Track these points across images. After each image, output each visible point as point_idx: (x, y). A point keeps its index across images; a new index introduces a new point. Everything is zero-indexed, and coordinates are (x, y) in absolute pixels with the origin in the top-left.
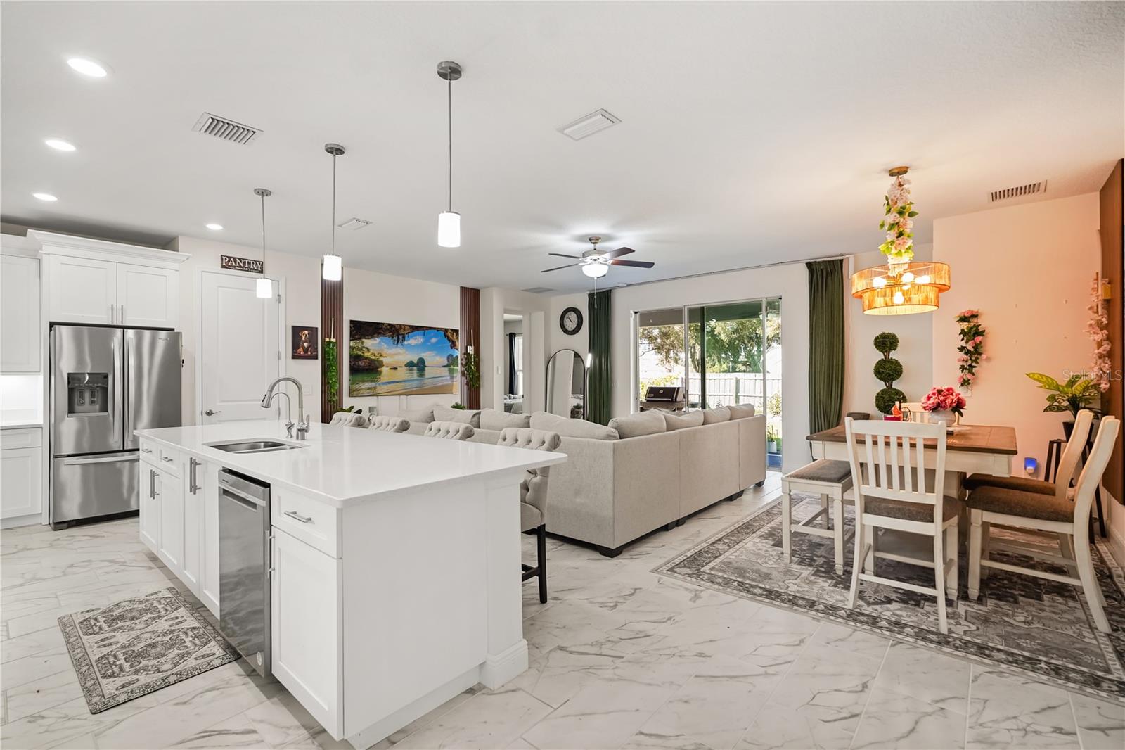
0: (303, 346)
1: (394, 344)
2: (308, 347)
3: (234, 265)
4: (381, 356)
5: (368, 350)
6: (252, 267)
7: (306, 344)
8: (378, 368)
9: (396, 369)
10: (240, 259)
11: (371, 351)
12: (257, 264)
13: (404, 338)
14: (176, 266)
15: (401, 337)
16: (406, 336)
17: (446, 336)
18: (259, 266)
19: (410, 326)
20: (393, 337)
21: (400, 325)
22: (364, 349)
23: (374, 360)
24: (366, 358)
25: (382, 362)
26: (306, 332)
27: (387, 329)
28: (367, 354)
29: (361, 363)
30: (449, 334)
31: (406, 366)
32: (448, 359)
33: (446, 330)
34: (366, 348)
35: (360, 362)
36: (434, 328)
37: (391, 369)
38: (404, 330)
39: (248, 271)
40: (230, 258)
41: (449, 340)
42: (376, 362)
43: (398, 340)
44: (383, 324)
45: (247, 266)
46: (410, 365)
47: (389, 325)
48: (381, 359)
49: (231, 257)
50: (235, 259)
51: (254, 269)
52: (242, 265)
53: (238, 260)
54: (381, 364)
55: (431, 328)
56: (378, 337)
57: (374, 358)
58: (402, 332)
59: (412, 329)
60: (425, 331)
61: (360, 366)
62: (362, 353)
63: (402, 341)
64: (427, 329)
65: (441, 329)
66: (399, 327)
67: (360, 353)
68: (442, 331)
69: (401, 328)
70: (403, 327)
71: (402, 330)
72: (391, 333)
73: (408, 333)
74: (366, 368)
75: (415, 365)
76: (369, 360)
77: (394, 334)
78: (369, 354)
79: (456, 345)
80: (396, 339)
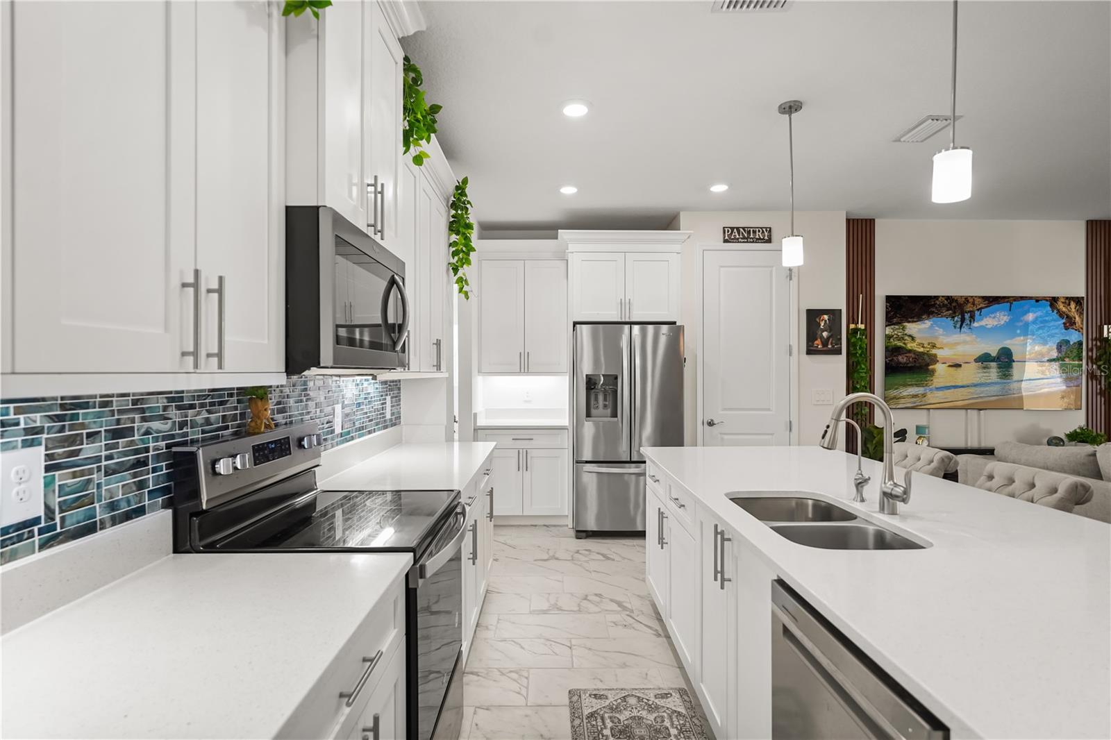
0: (822, 337)
1: (955, 327)
2: (828, 338)
3: (738, 237)
4: (934, 346)
5: (913, 338)
6: (757, 237)
7: (825, 334)
8: (928, 365)
9: (958, 366)
10: (744, 228)
11: (918, 341)
12: (763, 232)
13: (972, 318)
14: (677, 247)
15: (967, 316)
16: (977, 313)
17: (1052, 306)
18: (766, 234)
19: (983, 298)
20: (953, 317)
21: (966, 298)
22: (906, 338)
23: (923, 353)
24: (910, 351)
25: (935, 356)
26: (826, 317)
27: (944, 305)
28: (911, 346)
29: (902, 359)
30: (1061, 306)
31: (976, 361)
32: (1059, 347)
34: (910, 336)
35: (900, 358)
36: (1031, 298)
37: (950, 366)
38: (974, 304)
39: (753, 242)
40: (732, 229)
41: (1062, 317)
42: (925, 356)
43: (963, 320)
44: (936, 297)
45: (752, 236)
46: (984, 359)
47: (948, 298)
48: (934, 351)
49: (734, 228)
50: (738, 229)
51: (760, 239)
52: (746, 235)
53: (741, 230)
54: (934, 359)
55: (1022, 298)
56: (928, 318)
57: (922, 350)
58: (969, 308)
59: (987, 302)
60: (1011, 304)
61: (901, 363)
62: (904, 343)
63: (970, 321)
64: (1015, 300)
65: (1045, 299)
66: (964, 300)
67: (901, 344)
68: (1047, 300)
69: (968, 301)
70: (971, 300)
71: (969, 305)
72: (950, 312)
73: (980, 310)
74: (909, 365)
75: (993, 360)
76: (914, 354)
77: (955, 313)
78: (915, 344)
79: (1075, 323)
80: (959, 320)
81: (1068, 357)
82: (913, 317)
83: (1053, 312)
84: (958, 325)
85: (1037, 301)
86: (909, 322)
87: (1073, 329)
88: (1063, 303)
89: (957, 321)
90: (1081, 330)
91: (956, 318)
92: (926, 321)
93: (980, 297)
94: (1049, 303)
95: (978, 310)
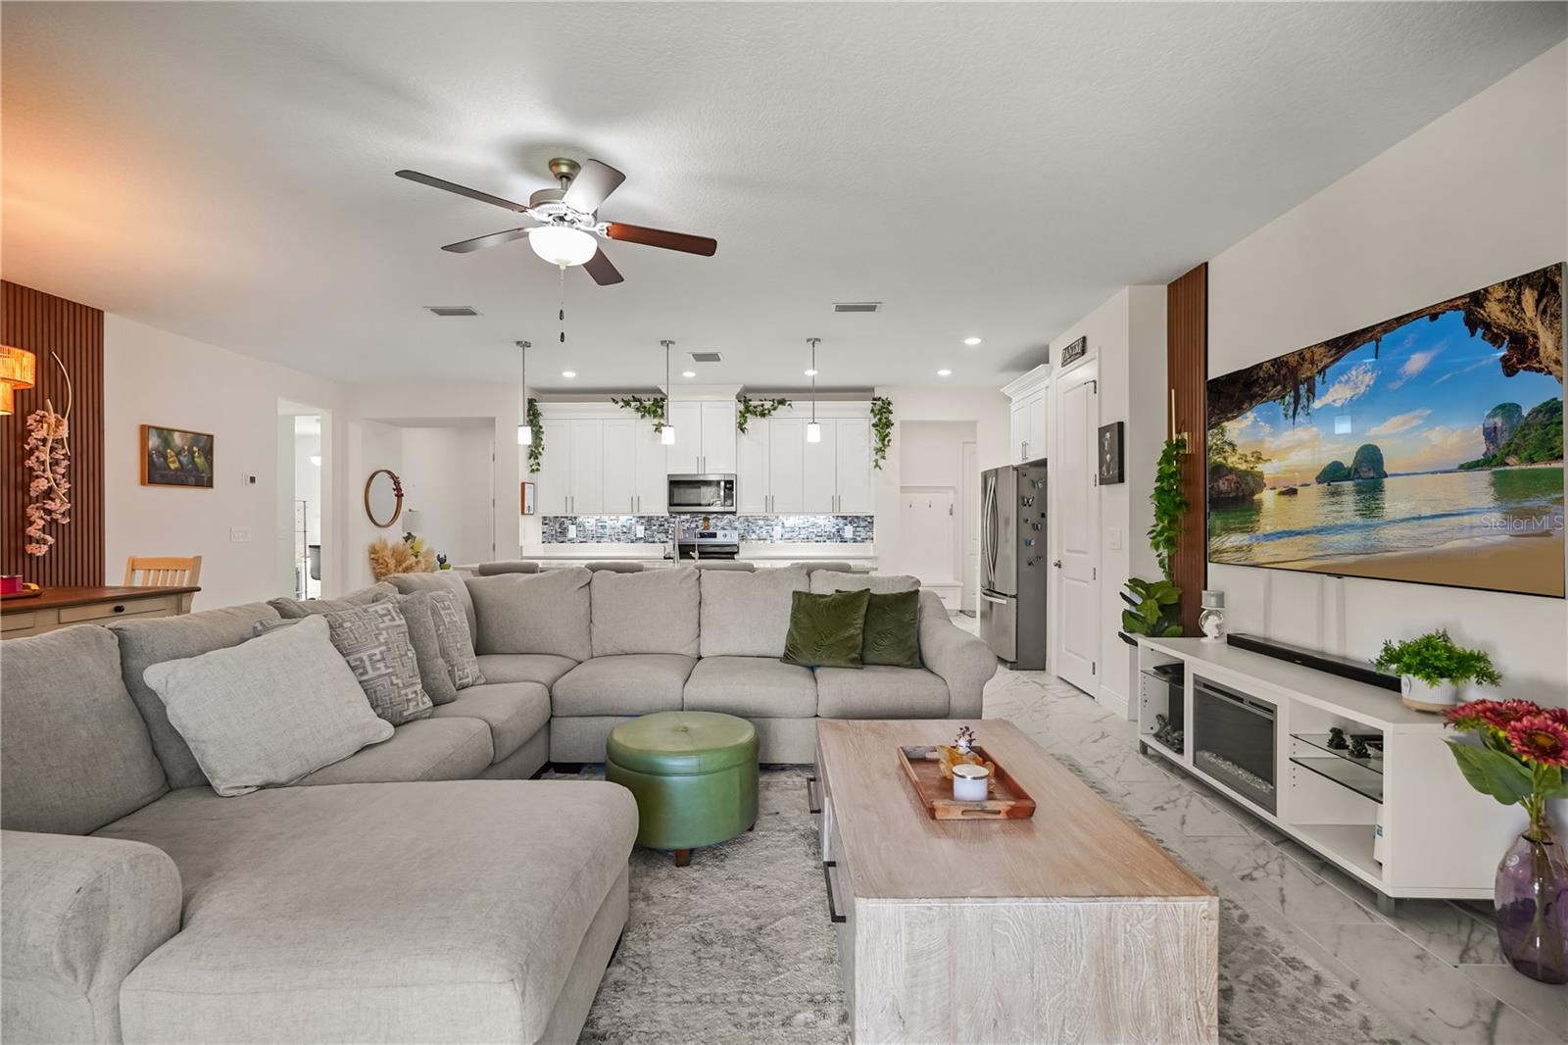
1: (1286, 416)
4: (1259, 458)
5: (1234, 448)
8: (1253, 493)
9: (1292, 492)
11: (1240, 451)
13: (1311, 391)
15: (1303, 389)
16: (1318, 379)
17: (1472, 323)
19: (1328, 344)
20: (1283, 397)
21: (1301, 353)
22: (1227, 448)
23: (1246, 473)
24: (1231, 470)
25: (1261, 475)
27: (1271, 378)
28: (1233, 461)
29: (1224, 485)
30: (1494, 310)
31: (1320, 479)
33: (1478, 298)
34: (1230, 444)
35: (1220, 484)
36: (1418, 315)
37: (1282, 493)
38: (1312, 362)
41: (1495, 340)
42: (1249, 478)
43: (1296, 400)
44: (1259, 366)
46: (1333, 475)
47: (1274, 362)
48: (1260, 468)
54: (1258, 482)
55: (1400, 321)
56: (1251, 406)
57: (1245, 466)
58: (1304, 374)
59: (1333, 351)
60: (1378, 341)
61: (1221, 492)
62: (1225, 458)
63: (1308, 401)
64: (1385, 331)
65: (1451, 305)
66: (1297, 358)
67: (1220, 460)
68: (1457, 308)
69: (1303, 359)
70: (1308, 356)
71: (1306, 365)
72: (1279, 387)
73: (1322, 371)
74: (1231, 495)
75: (1347, 478)
76: (1236, 474)
77: (1284, 388)
78: (1235, 459)
79: (1535, 352)
80: (1292, 400)
81: (1516, 452)
82: (1231, 411)
83: (1473, 335)
84: (1290, 413)
85: (1434, 317)
86: (1228, 420)
87: (1529, 368)
88: (1500, 301)
89: (1289, 404)
90: (1553, 367)
91: (1287, 398)
92: (1249, 414)
93: (1321, 345)
94: (1462, 314)
95: (1319, 372)
